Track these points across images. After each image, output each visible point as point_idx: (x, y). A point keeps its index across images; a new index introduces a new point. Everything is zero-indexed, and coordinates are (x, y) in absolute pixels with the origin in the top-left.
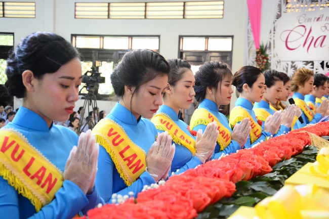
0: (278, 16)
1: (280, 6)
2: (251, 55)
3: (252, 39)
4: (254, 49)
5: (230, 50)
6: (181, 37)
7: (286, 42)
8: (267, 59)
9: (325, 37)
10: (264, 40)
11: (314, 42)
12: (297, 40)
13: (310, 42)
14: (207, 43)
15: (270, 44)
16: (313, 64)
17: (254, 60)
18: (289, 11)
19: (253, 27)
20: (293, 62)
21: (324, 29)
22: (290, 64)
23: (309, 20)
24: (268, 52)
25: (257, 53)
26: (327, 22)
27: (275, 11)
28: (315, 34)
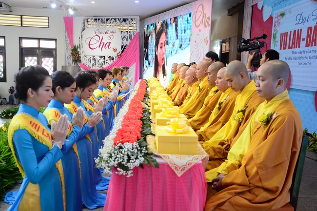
0: (84, 29)
1: (84, 23)
2: (68, 52)
3: (69, 42)
4: (70, 47)
5: (55, 47)
6: (21, 38)
7: (89, 44)
8: (79, 54)
9: (110, 43)
10: (76, 42)
11: (104, 45)
12: (95, 43)
13: (102, 45)
14: (39, 43)
15: (80, 45)
16: (105, 58)
17: (70, 55)
18: (89, 26)
19: (68, 34)
20: (93, 56)
21: (109, 38)
22: (92, 57)
23: (101, 33)
24: (78, 50)
25: (72, 50)
26: (110, 34)
27: (81, 26)
28: (105, 41)
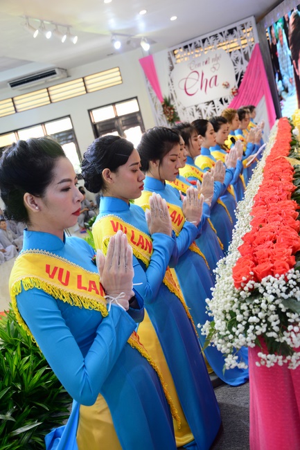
0: (172, 69)
1: (170, 59)
2: (158, 110)
3: (154, 95)
4: (159, 104)
5: (138, 110)
6: (90, 111)
7: (185, 89)
8: (174, 109)
9: (216, 76)
10: (166, 93)
11: (209, 83)
12: (193, 85)
13: (205, 84)
14: (115, 109)
15: (172, 95)
16: (213, 103)
17: (162, 113)
18: (179, 61)
19: (152, 84)
20: (196, 106)
21: (213, 70)
22: (194, 108)
23: (199, 65)
24: (172, 103)
25: (163, 106)
26: (214, 63)
27: (168, 64)
28: (208, 76)
